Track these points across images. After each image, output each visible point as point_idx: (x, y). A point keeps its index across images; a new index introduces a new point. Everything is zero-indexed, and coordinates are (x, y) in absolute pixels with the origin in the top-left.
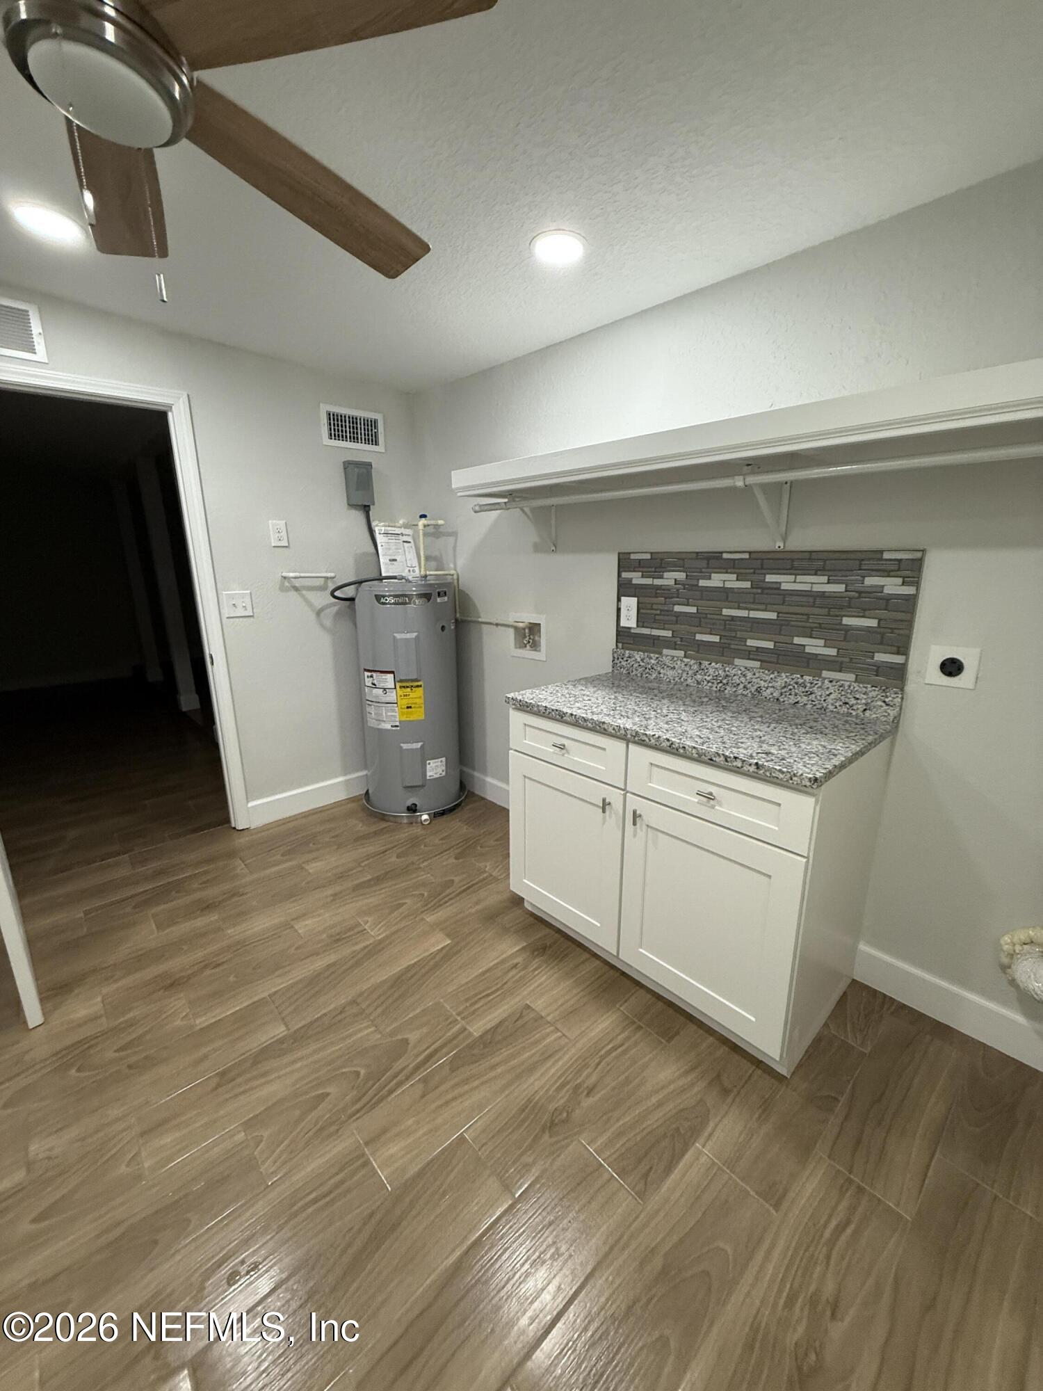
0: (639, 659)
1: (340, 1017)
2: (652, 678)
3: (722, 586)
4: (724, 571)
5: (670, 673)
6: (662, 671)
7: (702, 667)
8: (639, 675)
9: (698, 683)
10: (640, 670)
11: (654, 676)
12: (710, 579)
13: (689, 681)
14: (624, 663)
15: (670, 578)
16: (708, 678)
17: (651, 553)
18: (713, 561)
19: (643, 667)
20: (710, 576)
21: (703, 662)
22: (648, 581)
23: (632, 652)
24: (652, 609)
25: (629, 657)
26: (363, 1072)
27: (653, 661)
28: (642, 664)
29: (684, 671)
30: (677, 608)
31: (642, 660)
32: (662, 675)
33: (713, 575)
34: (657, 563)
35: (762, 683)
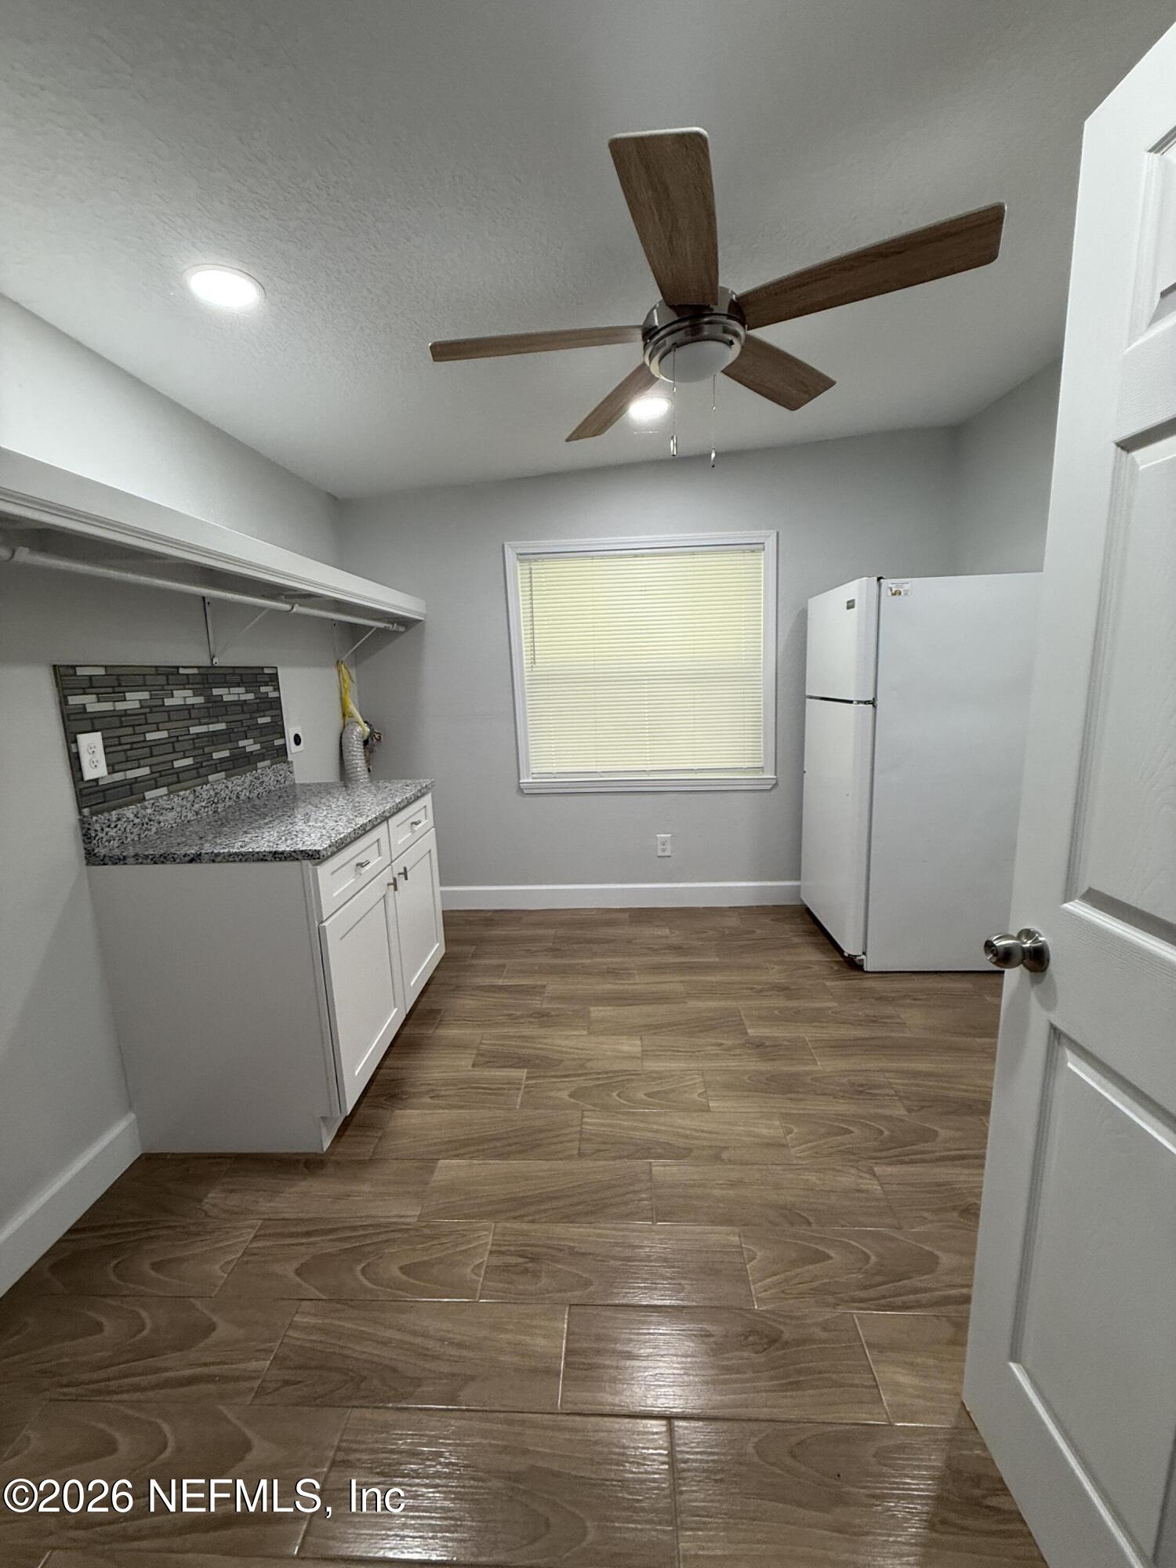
0: (131, 816)
1: (603, 1147)
2: (153, 833)
3: (183, 703)
4: (182, 687)
5: (171, 815)
6: (161, 818)
7: (197, 794)
8: (136, 838)
9: (197, 813)
10: (136, 831)
11: (154, 830)
12: (172, 697)
13: (190, 815)
14: (112, 833)
15: (133, 700)
16: (203, 804)
17: (106, 667)
18: (170, 676)
19: (139, 824)
20: (172, 694)
21: (196, 788)
22: (106, 706)
23: (120, 811)
24: (120, 744)
25: (119, 819)
26: (615, 1094)
27: (149, 811)
28: (137, 821)
29: (182, 807)
30: (150, 736)
31: (136, 816)
32: (162, 824)
33: (174, 692)
34: (116, 681)
35: (239, 788)
